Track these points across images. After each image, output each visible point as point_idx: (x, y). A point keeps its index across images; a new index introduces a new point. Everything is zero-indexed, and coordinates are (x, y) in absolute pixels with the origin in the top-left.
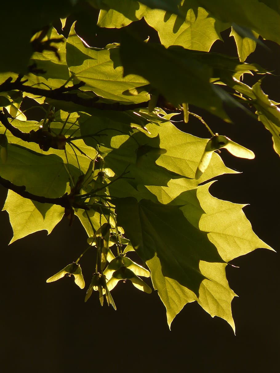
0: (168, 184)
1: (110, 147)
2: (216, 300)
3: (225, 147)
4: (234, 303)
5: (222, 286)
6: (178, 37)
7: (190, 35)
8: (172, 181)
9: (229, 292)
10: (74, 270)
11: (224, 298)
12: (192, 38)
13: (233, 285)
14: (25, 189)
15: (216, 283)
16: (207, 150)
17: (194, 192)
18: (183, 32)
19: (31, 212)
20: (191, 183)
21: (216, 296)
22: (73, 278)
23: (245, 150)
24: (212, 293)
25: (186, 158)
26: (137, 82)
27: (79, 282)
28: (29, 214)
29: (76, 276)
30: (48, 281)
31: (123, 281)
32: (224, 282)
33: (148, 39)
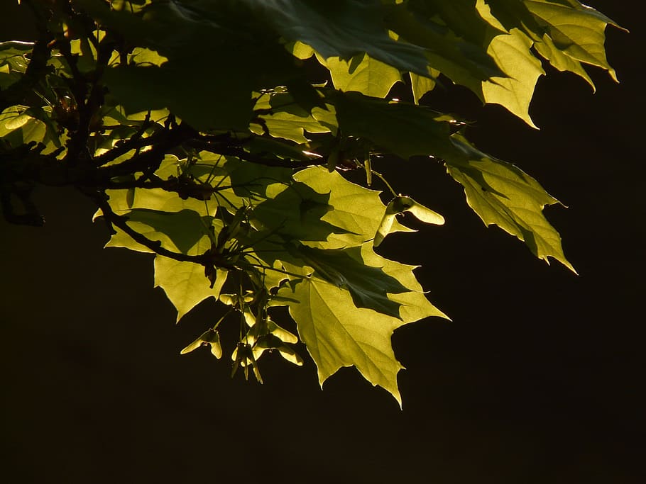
0: (328, 239)
1: (265, 197)
2: (378, 370)
3: (409, 210)
4: (401, 375)
5: (385, 356)
6: (354, 78)
7: (367, 76)
8: (332, 235)
9: (394, 363)
10: (211, 338)
11: (388, 368)
12: (369, 79)
13: (399, 356)
14: (160, 245)
15: (379, 352)
16: (388, 213)
17: (359, 249)
18: (360, 72)
19: (188, 280)
20: (355, 240)
21: (379, 366)
22: (210, 347)
23: (433, 214)
24: (374, 362)
25: (351, 211)
26: (296, 120)
27: (216, 351)
28: (187, 282)
29: (212, 344)
30: (182, 353)
31: (269, 350)
32: (389, 352)
33: (326, 83)
